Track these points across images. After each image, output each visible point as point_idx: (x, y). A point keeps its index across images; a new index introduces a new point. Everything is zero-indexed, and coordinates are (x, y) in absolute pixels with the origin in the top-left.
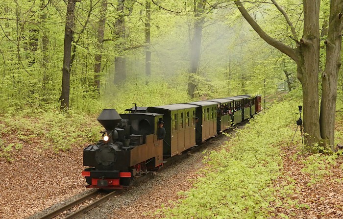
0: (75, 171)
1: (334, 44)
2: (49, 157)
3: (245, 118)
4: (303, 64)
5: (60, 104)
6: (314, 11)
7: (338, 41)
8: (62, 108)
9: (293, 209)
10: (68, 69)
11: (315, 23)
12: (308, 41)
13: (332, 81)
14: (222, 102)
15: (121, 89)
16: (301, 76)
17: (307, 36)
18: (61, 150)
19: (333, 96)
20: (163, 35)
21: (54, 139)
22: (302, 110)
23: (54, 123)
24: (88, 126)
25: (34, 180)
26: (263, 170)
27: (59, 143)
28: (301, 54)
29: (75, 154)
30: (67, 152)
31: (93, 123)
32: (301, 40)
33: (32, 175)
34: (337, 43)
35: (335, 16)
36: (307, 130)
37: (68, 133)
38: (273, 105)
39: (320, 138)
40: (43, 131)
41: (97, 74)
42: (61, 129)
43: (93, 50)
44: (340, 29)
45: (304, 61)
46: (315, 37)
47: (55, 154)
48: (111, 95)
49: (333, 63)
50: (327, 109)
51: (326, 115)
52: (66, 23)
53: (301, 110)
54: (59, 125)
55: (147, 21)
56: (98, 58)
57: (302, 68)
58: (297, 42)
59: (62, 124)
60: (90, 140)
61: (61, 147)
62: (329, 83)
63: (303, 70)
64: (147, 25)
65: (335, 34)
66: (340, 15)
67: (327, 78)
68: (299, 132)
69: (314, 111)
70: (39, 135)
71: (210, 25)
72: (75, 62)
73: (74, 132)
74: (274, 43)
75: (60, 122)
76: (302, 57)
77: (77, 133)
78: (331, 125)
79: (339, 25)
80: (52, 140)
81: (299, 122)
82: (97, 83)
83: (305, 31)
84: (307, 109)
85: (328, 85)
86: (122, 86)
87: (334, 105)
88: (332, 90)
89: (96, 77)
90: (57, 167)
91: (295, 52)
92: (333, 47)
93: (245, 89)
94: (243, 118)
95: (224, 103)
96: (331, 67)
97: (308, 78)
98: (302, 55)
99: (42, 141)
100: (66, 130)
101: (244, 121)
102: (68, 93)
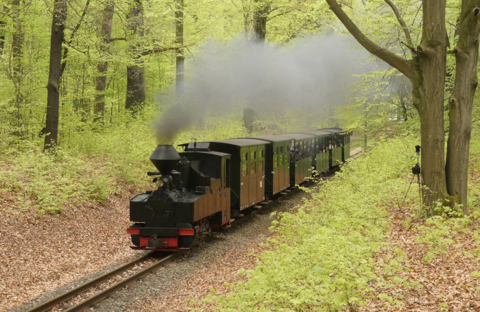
0: (71, 245)
1: (468, 53)
2: (30, 223)
3: (333, 165)
4: (421, 84)
5: (43, 140)
6: (439, 5)
7: (474, 49)
8: (46, 148)
9: (401, 290)
10: (56, 85)
11: (439, 21)
12: (428, 49)
13: (464, 109)
14: (297, 139)
15: (138, 117)
16: (418, 101)
17: (427, 42)
18: (49, 213)
19: (466, 131)
20: (204, 30)
21: (36, 196)
22: (420, 153)
23: (36, 170)
24: (88, 176)
25: (10, 257)
26: (360, 239)
27: (44, 201)
28: (418, 68)
29: (69, 219)
30: (58, 215)
31: (97, 171)
32: (419, 48)
33: (6, 249)
34: (472, 53)
35: (469, 12)
36: (427, 182)
37: (58, 186)
38: (378, 143)
39: (446, 194)
40: (20, 183)
41: (100, 93)
42: (47, 180)
43: (95, 55)
44: (476, 31)
45: (422, 78)
46: (439, 44)
47: (39, 218)
48: (123, 126)
49: (466, 82)
50: (457, 150)
51: (454, 160)
52: (55, 13)
53: (419, 151)
54: (45, 172)
55: (179, 8)
56: (102, 68)
57: (420, 89)
58: (413, 50)
59: (48, 171)
60: (92, 198)
61: (49, 208)
62: (460, 112)
63: (422, 93)
64: (179, 15)
65: (469, 39)
66: (477, 11)
67: (457, 104)
68: (415, 186)
69: (437, 153)
70: (14, 190)
71: (279, 15)
72: (65, 73)
73: (67, 184)
74: (378, 51)
75: (46, 169)
76: (420, 72)
77: (71, 186)
78: (462, 174)
79: (475, 25)
80: (33, 196)
81: (416, 170)
82: (100, 107)
83: (424, 33)
84: (426, 150)
85: (458, 115)
86: (139, 113)
87: (467, 145)
88: (464, 122)
89: (99, 97)
90: (43, 238)
91: (409, 66)
92: (466, 59)
93: (334, 117)
94: (330, 164)
95: (300, 140)
96: (463, 88)
97: (428, 105)
98: (419, 70)
99: (19, 199)
100: (54, 181)
101: (333, 170)
102: (56, 122)
